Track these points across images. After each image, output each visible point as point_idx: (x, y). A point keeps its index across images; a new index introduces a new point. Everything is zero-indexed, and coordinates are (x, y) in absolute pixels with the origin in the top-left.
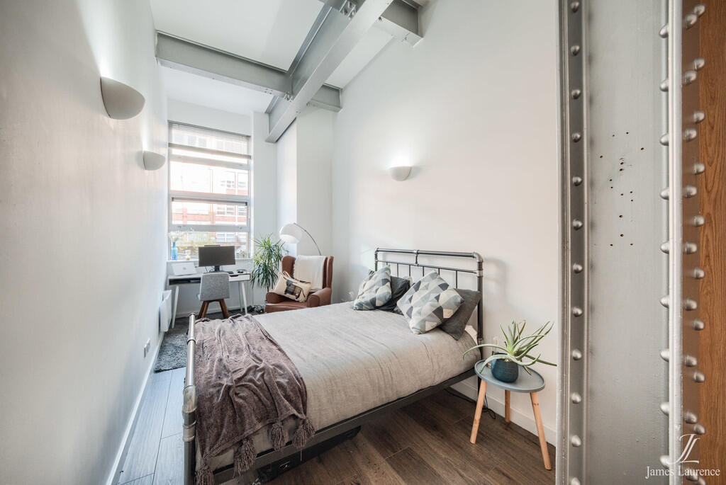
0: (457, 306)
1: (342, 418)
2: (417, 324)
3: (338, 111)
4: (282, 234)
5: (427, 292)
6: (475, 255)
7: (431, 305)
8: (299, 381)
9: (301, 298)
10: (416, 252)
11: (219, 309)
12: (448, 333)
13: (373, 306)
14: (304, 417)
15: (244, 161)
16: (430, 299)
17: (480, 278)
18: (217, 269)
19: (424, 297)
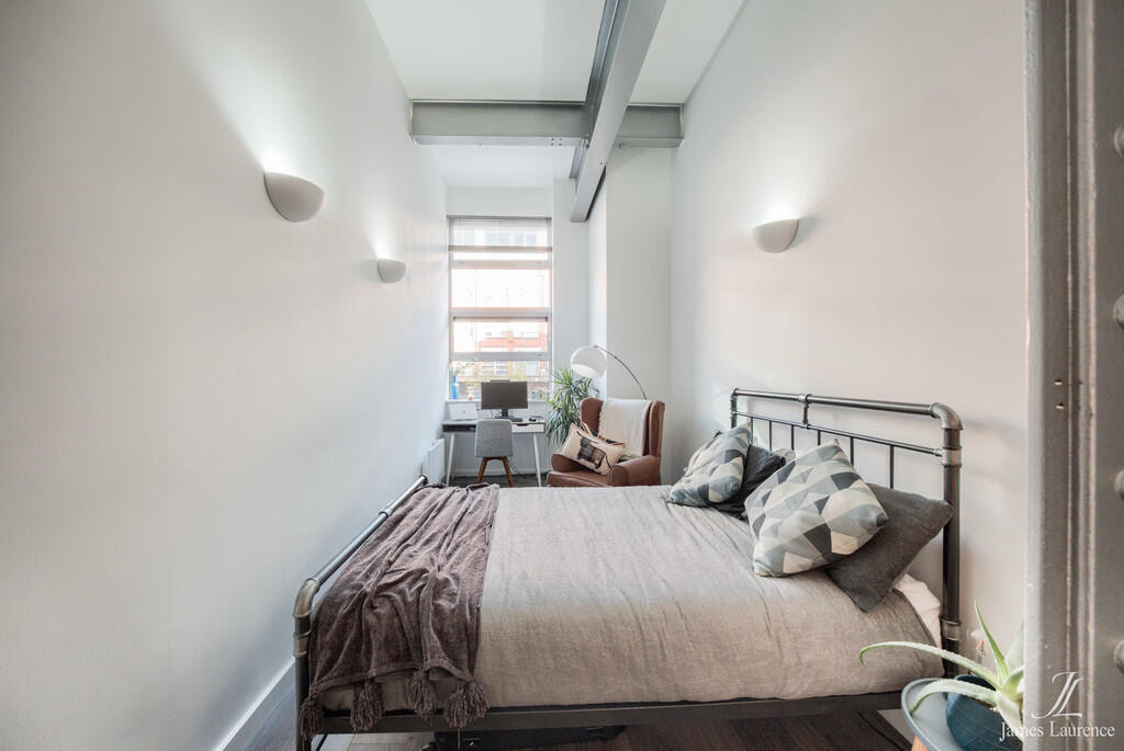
0: (869, 530)
1: (548, 701)
2: (767, 554)
3: (677, 146)
4: (574, 363)
5: (803, 487)
6: (937, 411)
7: (803, 519)
8: (471, 613)
9: (604, 468)
10: (803, 398)
11: (502, 471)
12: (843, 589)
13: (702, 500)
14: (468, 677)
15: (544, 257)
16: (803, 505)
17: (952, 472)
18: (505, 414)
19: (794, 497)
